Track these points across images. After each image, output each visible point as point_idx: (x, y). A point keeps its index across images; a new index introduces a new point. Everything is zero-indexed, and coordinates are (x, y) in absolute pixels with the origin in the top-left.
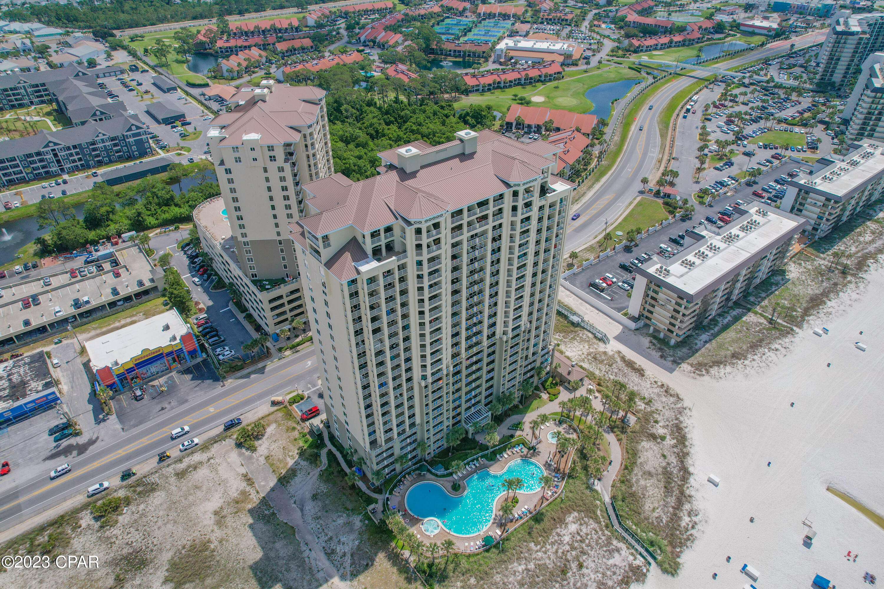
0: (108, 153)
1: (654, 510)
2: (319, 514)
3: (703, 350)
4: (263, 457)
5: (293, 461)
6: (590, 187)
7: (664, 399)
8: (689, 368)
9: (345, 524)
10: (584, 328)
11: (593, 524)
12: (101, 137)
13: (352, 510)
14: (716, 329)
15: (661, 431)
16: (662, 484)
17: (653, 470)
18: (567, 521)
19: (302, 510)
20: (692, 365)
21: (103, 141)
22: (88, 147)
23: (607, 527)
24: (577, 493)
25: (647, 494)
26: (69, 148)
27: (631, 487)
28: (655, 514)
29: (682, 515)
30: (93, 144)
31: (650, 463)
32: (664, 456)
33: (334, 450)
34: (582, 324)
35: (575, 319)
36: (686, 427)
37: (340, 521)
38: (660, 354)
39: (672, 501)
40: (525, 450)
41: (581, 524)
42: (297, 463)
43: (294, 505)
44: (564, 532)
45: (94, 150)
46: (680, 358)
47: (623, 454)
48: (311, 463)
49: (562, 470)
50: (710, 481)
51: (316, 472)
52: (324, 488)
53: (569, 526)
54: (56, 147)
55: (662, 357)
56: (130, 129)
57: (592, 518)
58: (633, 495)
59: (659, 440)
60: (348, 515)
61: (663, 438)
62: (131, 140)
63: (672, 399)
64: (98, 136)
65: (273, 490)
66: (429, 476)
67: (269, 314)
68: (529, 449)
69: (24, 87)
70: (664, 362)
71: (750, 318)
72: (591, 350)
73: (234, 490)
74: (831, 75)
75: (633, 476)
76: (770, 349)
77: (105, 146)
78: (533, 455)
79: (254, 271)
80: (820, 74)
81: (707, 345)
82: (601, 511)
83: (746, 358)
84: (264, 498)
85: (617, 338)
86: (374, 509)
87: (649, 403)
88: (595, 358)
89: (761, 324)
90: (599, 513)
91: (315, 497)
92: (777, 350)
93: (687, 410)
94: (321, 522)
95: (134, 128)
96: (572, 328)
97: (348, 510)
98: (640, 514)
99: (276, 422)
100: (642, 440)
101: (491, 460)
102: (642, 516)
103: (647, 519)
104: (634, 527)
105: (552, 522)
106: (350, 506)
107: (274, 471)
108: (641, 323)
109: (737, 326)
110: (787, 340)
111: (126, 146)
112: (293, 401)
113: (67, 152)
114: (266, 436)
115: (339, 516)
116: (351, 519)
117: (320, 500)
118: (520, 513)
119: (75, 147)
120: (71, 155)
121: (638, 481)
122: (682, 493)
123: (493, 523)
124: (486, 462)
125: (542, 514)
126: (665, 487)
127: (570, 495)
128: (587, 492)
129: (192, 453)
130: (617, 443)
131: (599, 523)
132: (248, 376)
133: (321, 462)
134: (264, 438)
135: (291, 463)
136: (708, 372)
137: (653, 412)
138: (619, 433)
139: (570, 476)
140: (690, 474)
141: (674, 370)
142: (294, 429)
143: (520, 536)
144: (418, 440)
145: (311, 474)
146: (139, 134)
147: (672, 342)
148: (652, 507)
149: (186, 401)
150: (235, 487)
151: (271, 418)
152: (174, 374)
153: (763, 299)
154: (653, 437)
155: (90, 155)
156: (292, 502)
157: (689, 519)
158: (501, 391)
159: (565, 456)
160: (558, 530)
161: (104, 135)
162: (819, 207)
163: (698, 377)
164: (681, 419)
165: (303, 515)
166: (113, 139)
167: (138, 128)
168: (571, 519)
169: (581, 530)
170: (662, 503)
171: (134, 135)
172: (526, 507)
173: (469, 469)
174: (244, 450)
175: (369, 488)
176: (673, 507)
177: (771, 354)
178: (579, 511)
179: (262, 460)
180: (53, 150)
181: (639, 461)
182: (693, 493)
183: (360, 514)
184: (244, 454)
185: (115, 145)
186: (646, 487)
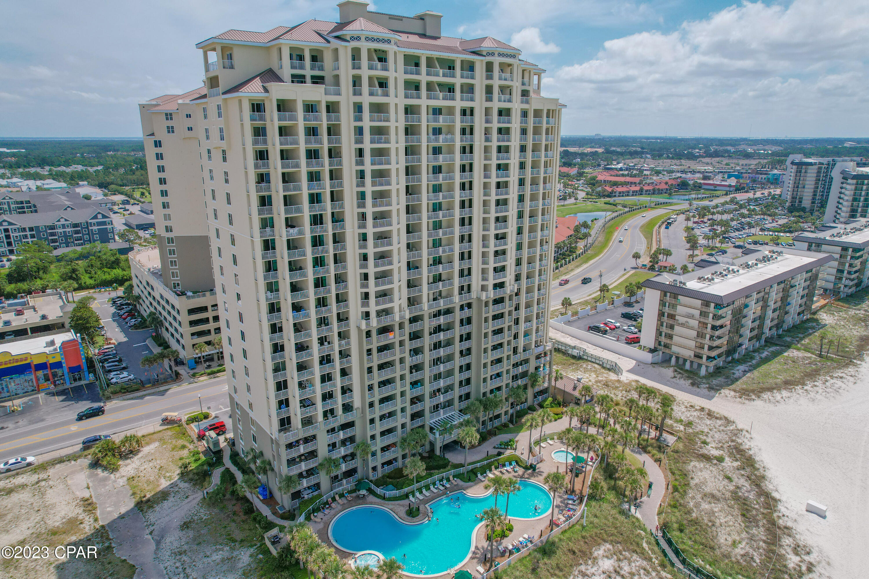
0: (66, 239)
1: (734, 544)
2: (186, 547)
3: (744, 378)
4: (125, 479)
5: (168, 483)
6: (577, 267)
7: (708, 422)
8: (732, 393)
9: (223, 560)
10: (587, 360)
11: (638, 562)
12: (63, 222)
13: (242, 541)
14: (754, 362)
15: (716, 453)
16: (736, 512)
17: (715, 492)
18: (595, 554)
19: (158, 543)
20: (735, 391)
21: (64, 226)
22: (46, 231)
23: (663, 566)
24: (606, 519)
25: (717, 521)
26: (24, 230)
27: (689, 512)
28: (739, 551)
29: (783, 552)
30: (53, 227)
31: (710, 484)
32: (729, 479)
33: (234, 469)
34: (585, 357)
35: (575, 352)
36: (750, 449)
37: (217, 557)
38: (690, 381)
39: (760, 533)
40: (520, 471)
41: (619, 560)
42: (173, 485)
43: (150, 537)
44: (593, 570)
45: (52, 234)
46: (717, 386)
47: (666, 477)
48: (195, 485)
49: (578, 492)
50: (811, 510)
51: (199, 496)
52: (204, 514)
53: (600, 562)
54: (10, 227)
55: (693, 384)
56: (95, 217)
57: (635, 551)
58: (695, 522)
59: (715, 462)
60: (232, 549)
61: (720, 460)
62: (95, 228)
63: (719, 422)
64: (59, 221)
65: (122, 517)
66: (371, 498)
67: (186, 330)
68: (526, 468)
69: (8, 202)
70: (698, 390)
71: (792, 353)
72: (600, 378)
73: (58, 518)
74: (800, 202)
75: (688, 498)
76: (832, 377)
77: (65, 232)
78: (532, 475)
79: (177, 280)
80: (789, 201)
81: (748, 375)
82: (648, 543)
83: (804, 384)
84: (103, 527)
85: (630, 371)
86: (276, 537)
87: (689, 424)
88: (607, 386)
89: (810, 358)
90: (645, 545)
91: (186, 526)
92: (841, 378)
93: (744, 432)
94: (184, 558)
95: (100, 216)
96: (573, 361)
97: (234, 541)
98: (712, 548)
99: (160, 440)
100: (691, 461)
101: (469, 480)
102: (718, 552)
103: (727, 556)
104: (708, 567)
105: (571, 556)
106: (238, 535)
107: (134, 494)
108: (659, 357)
109: (780, 359)
110: (851, 370)
111: (88, 234)
112: (194, 420)
113: (21, 234)
114: (140, 455)
115: (217, 550)
116: (235, 553)
117: (193, 529)
118: (516, 543)
119: (31, 229)
120: (26, 237)
121: (697, 505)
122: (773, 523)
123: (472, 558)
124: (461, 483)
125: (553, 543)
126: (743, 515)
127: (596, 520)
128: (622, 518)
129: (17, 474)
130: (656, 465)
131: (650, 559)
132: (142, 397)
133: (210, 483)
134: (136, 458)
135: (164, 484)
136: (759, 397)
137: (697, 433)
138: (654, 452)
139: (592, 497)
140: (775, 500)
141: (713, 397)
142: (184, 447)
143: (517, 573)
144: (358, 439)
145: (191, 498)
146: (104, 223)
147: (703, 371)
148: (730, 539)
149: (43, 420)
150: (63, 513)
151: (155, 436)
152: (41, 396)
153: (802, 339)
154: (707, 458)
155: (46, 239)
156: (148, 532)
157: (798, 559)
158: (482, 391)
159: (581, 476)
160: (583, 568)
161: (66, 220)
162: (836, 260)
163: (747, 402)
164: (739, 441)
165: (157, 549)
166: (76, 225)
167: (104, 216)
168: (601, 552)
169: (621, 568)
170: (744, 535)
171: (99, 224)
172: (526, 536)
173: (435, 491)
174: (99, 471)
175: (275, 513)
176: (764, 542)
177: (834, 381)
178: (611, 542)
179: (122, 482)
180: (6, 230)
181: (692, 483)
182: (789, 524)
183: (252, 546)
184: (97, 475)
185: (77, 232)
186: (714, 512)
